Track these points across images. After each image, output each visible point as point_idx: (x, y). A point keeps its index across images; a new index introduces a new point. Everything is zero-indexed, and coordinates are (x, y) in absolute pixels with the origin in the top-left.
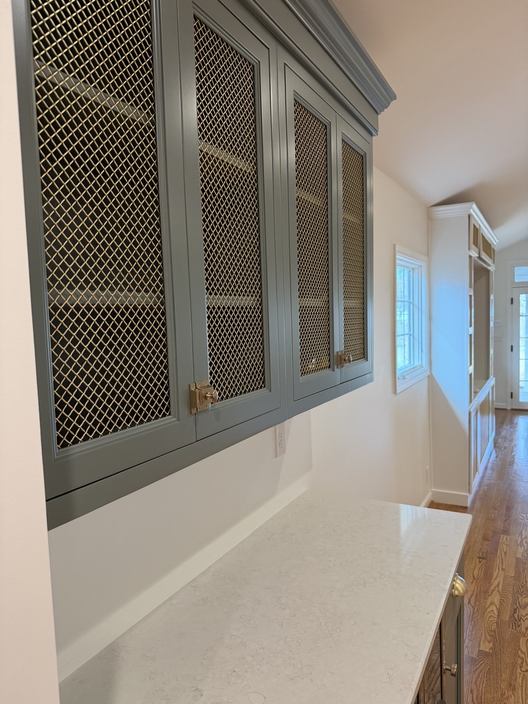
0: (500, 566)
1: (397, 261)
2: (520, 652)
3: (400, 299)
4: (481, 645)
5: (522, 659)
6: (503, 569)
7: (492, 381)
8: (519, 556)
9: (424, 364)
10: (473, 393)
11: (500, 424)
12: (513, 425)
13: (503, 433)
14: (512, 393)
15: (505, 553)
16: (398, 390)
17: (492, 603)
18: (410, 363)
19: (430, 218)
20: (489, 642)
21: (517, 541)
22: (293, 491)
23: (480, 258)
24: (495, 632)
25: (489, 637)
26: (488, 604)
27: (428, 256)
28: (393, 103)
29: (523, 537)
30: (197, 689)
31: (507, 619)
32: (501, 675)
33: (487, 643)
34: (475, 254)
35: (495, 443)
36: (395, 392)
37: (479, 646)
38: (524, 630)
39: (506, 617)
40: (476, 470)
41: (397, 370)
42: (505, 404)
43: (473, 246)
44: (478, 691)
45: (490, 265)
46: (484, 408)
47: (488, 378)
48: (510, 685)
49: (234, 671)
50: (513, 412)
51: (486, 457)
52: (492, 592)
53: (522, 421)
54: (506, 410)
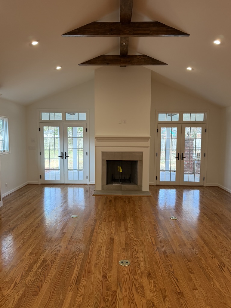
14: (41, 176)
42: (38, 182)
53: (47, 190)
54: (38, 184)
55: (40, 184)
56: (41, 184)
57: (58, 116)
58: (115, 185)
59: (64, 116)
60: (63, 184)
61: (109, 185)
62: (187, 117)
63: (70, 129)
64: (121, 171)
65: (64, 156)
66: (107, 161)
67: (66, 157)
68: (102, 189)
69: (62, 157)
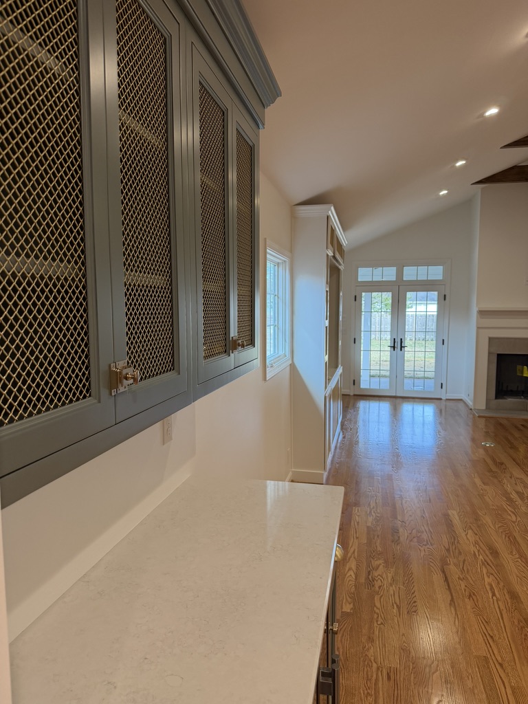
0: (355, 536)
1: (268, 256)
2: (375, 608)
4: (344, 607)
5: (378, 614)
6: (357, 538)
7: (340, 370)
8: (369, 524)
9: (287, 354)
10: (328, 380)
11: (346, 409)
13: (348, 417)
14: (354, 381)
15: (358, 523)
16: (268, 377)
17: (350, 569)
18: (275, 352)
19: (293, 217)
20: (350, 604)
21: (366, 512)
22: (179, 478)
23: (334, 257)
24: (354, 594)
25: (349, 599)
26: (347, 570)
27: (291, 252)
28: (278, 99)
29: (372, 507)
30: (109, 683)
31: (364, 581)
32: (361, 631)
33: (348, 604)
34: (331, 254)
35: (343, 425)
36: (265, 378)
37: (342, 608)
38: (377, 589)
39: (362, 580)
40: (329, 449)
41: (267, 358)
42: (348, 391)
43: (330, 245)
44: (343, 648)
45: (340, 265)
46: (335, 394)
47: (337, 367)
48: (369, 638)
49: (146, 658)
50: (356, 397)
51: (335, 437)
52: (349, 560)
53: (362, 405)
54: (349, 395)
55: (352, 394)
56: (354, 395)
57: (389, 274)
58: (510, 401)
59: (400, 274)
60: (395, 397)
61: (500, 401)
63: (411, 296)
64: (526, 375)
65: (397, 345)
66: (498, 355)
67: (401, 347)
68: (488, 407)
69: (394, 347)
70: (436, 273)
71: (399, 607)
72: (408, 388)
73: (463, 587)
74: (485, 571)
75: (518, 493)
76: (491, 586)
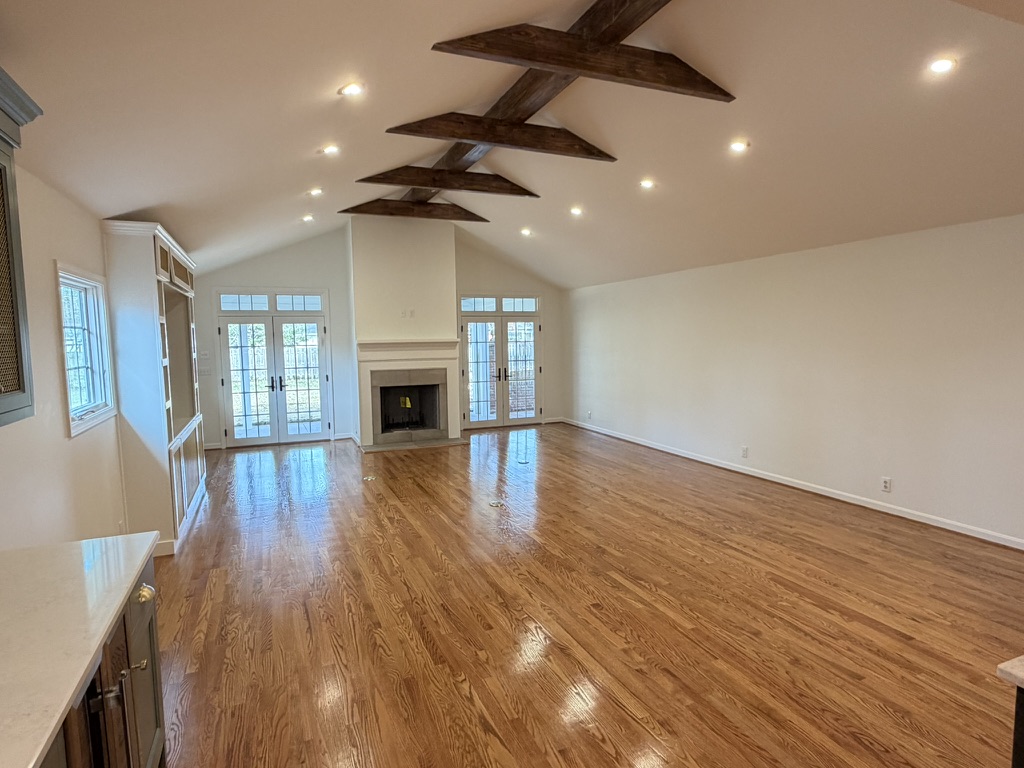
0: (209, 597)
2: (225, 660)
3: (68, 325)
4: (188, 669)
5: (228, 664)
6: (212, 599)
7: (198, 418)
9: (109, 402)
10: (173, 431)
11: (212, 467)
12: (229, 464)
13: (217, 473)
14: (225, 430)
15: (215, 584)
16: (74, 433)
17: (199, 632)
18: (90, 401)
19: (105, 235)
20: (196, 664)
21: (226, 571)
23: (171, 282)
24: (201, 654)
25: (195, 661)
26: (196, 634)
27: (105, 276)
31: (215, 638)
33: (193, 665)
34: (165, 279)
35: (208, 484)
36: (69, 435)
37: (186, 671)
38: (230, 641)
39: (213, 638)
40: (183, 514)
41: (71, 410)
42: (217, 444)
43: (162, 270)
45: (187, 292)
46: (188, 451)
47: (193, 414)
48: (215, 688)
50: (229, 450)
51: (195, 507)
52: (199, 623)
53: (240, 459)
54: (220, 449)
55: (224, 447)
56: (227, 448)
57: (259, 302)
58: (397, 433)
59: (273, 303)
60: (279, 444)
61: (386, 435)
62: (509, 305)
63: (287, 328)
64: (409, 405)
65: (277, 385)
66: (381, 388)
67: (281, 386)
68: (375, 443)
69: (273, 387)
70: (314, 303)
71: (252, 651)
72: (293, 432)
73: (322, 613)
74: (345, 593)
75: (389, 518)
76: (349, 605)
